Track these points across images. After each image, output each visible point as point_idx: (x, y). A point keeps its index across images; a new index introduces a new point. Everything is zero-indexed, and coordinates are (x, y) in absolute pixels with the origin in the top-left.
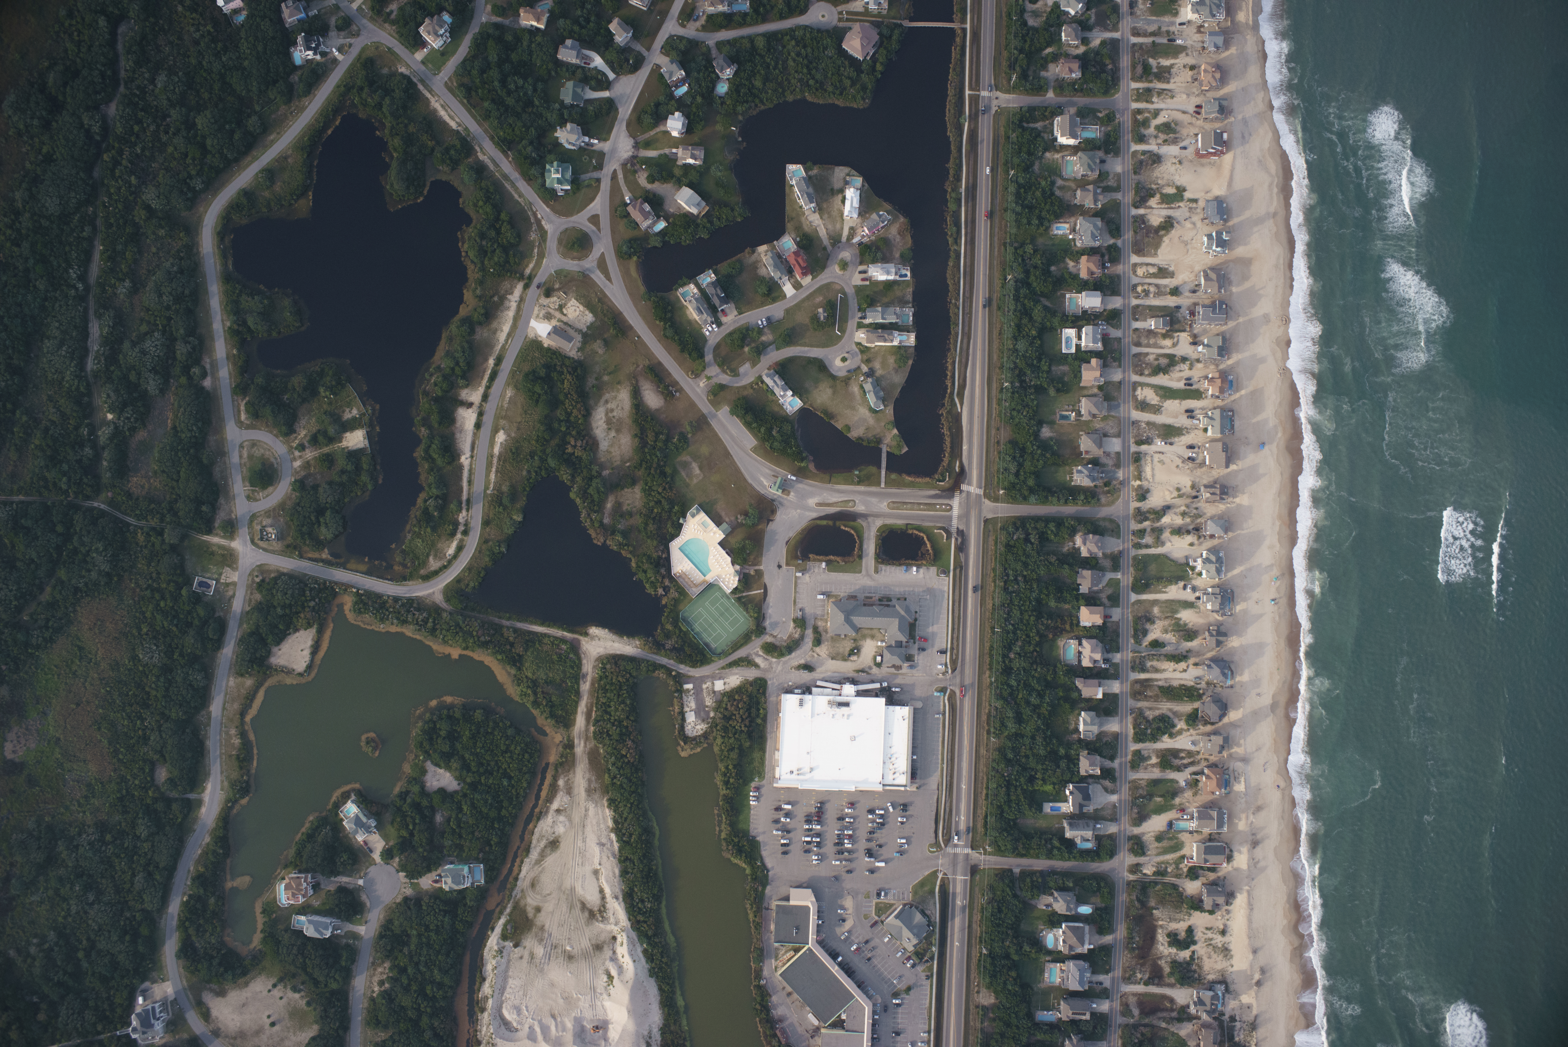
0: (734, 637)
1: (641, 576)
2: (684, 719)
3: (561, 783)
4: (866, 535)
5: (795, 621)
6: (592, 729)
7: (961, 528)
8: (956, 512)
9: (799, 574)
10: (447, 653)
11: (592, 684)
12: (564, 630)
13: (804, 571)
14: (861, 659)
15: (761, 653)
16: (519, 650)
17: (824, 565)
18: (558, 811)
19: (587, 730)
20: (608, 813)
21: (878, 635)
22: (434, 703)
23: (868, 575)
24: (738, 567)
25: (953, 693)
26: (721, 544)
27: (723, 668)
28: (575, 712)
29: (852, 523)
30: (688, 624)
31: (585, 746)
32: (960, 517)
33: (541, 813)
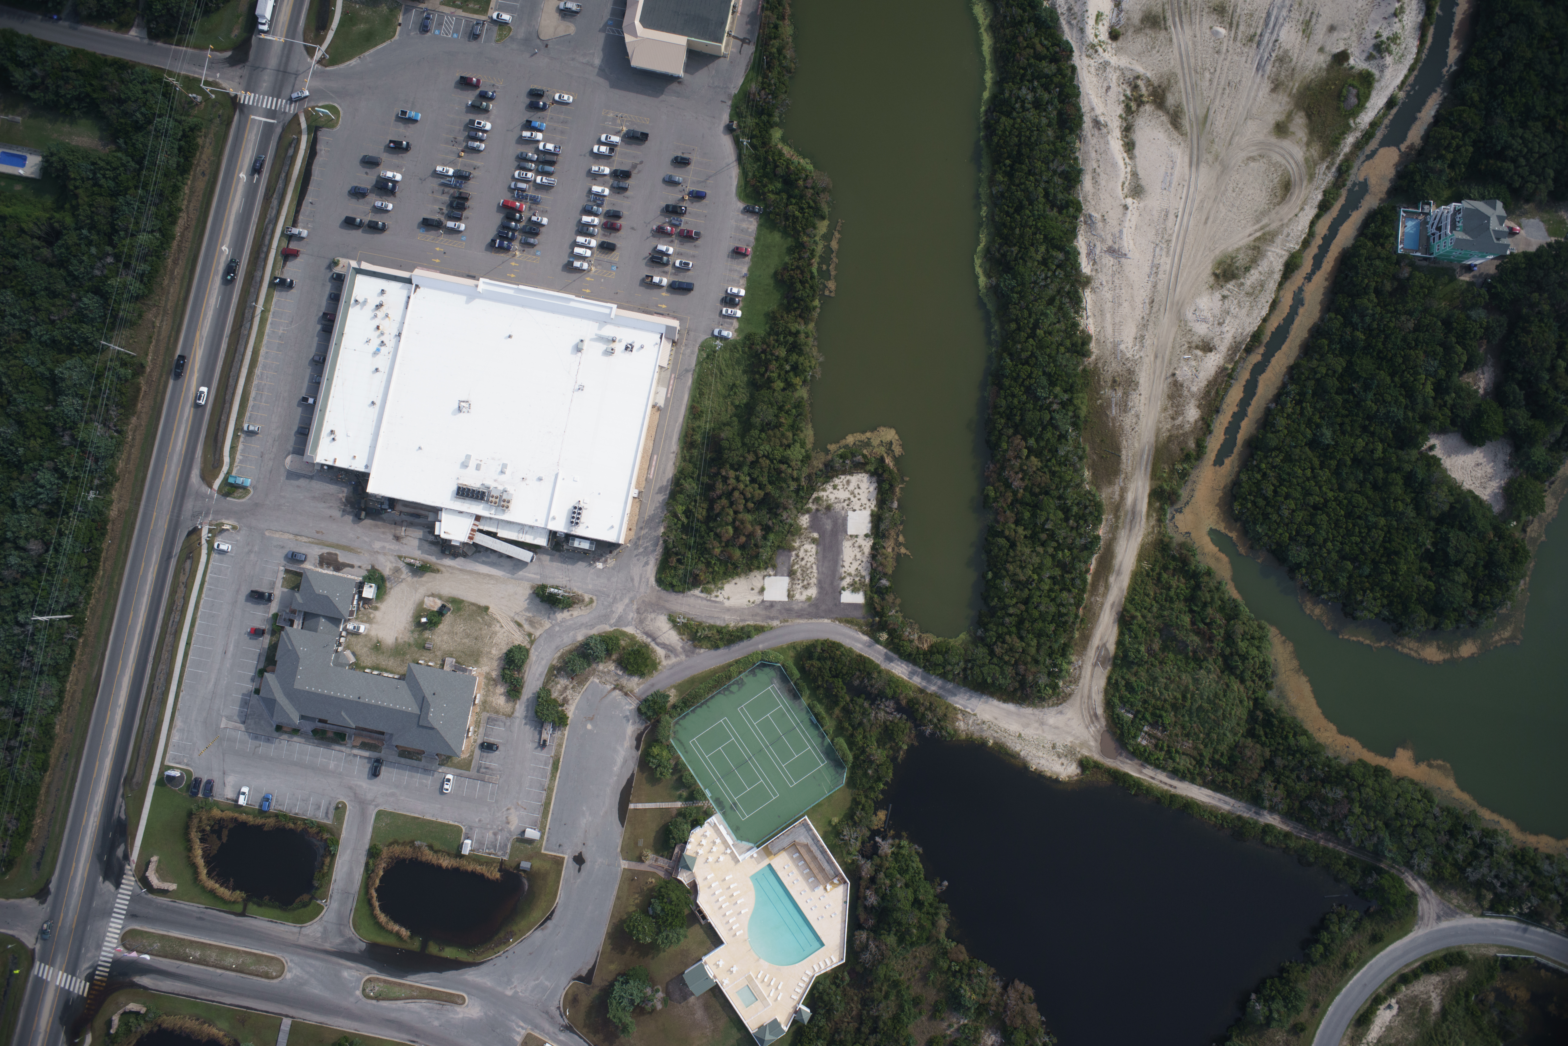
0: (720, 702)
1: (928, 893)
2: (876, 519)
3: (1192, 414)
4: (351, 904)
5: (561, 721)
6: (1101, 531)
7: (109, 886)
8: (115, 927)
9: (532, 833)
10: (1423, 767)
11: (1086, 638)
12: (1137, 783)
13: (522, 839)
14: (417, 597)
15: (660, 652)
16: (1255, 753)
17: (467, 847)
18: (1207, 347)
19: (1114, 529)
20: (1089, 323)
21: (363, 651)
22: (1468, 649)
23: (362, 804)
24: (684, 877)
25: (207, 477)
26: (717, 942)
27: (759, 629)
28: (1138, 577)
29: (380, 940)
30: (830, 753)
31: (1123, 491)
32: (108, 913)
33: (1249, 350)
